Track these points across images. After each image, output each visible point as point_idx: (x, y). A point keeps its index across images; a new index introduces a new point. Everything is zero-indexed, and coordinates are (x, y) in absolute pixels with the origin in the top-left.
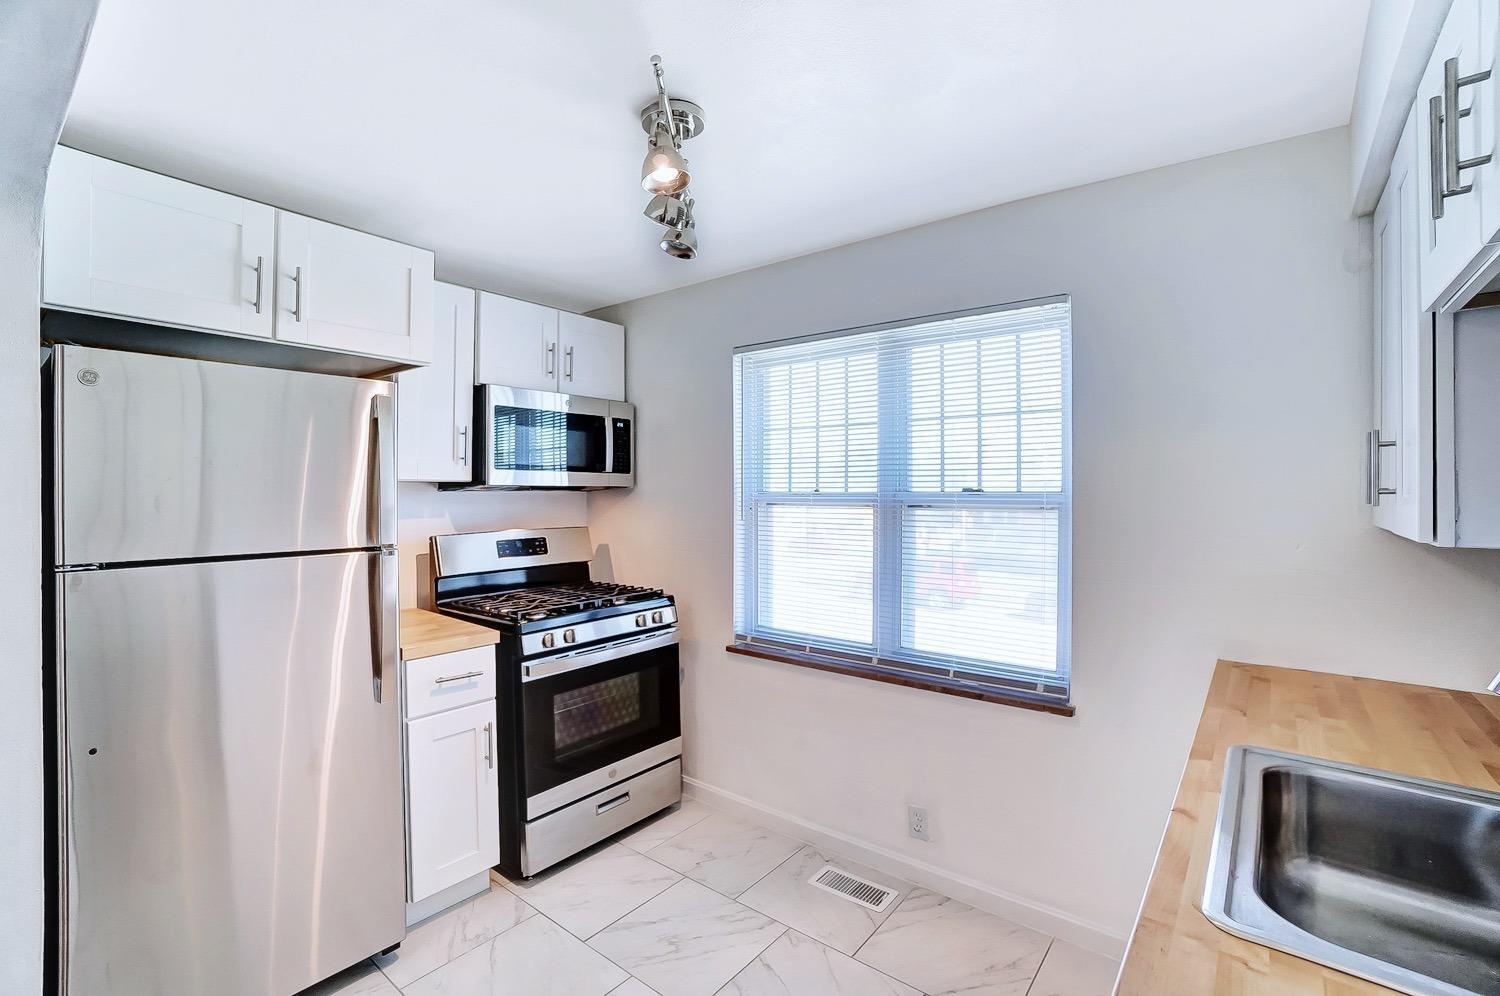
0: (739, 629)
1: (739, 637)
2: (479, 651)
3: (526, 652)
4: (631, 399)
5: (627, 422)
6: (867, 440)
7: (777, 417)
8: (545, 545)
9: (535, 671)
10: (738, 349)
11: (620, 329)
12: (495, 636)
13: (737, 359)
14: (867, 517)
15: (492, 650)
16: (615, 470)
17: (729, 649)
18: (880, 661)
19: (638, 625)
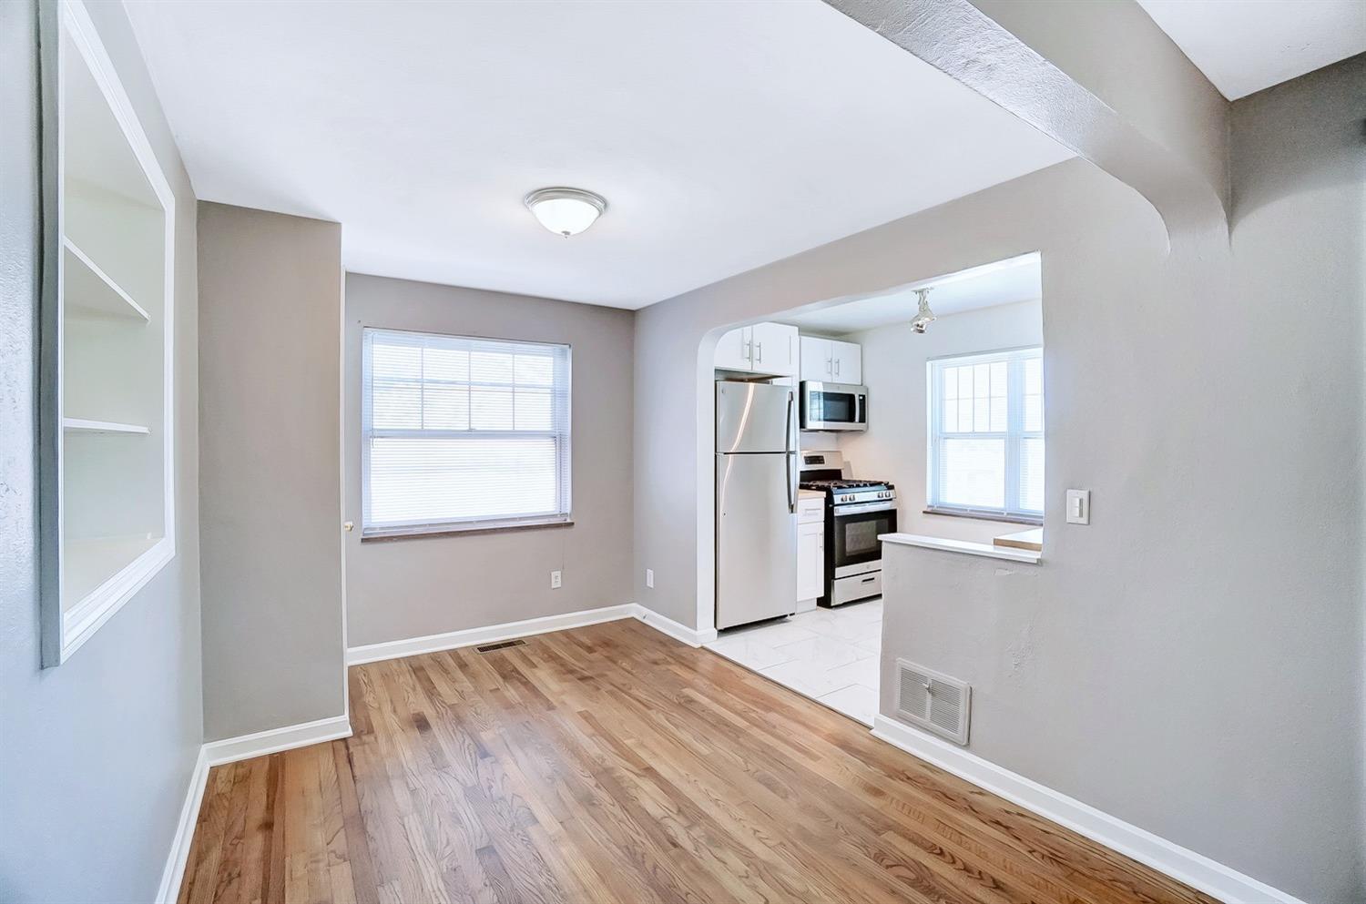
0: (929, 503)
1: (929, 506)
2: (816, 500)
3: (836, 503)
4: (864, 384)
5: (864, 396)
6: (1001, 406)
7: (950, 393)
8: (823, 460)
9: (840, 511)
10: (928, 359)
11: (859, 346)
12: (824, 494)
13: (929, 364)
14: (1000, 445)
15: (823, 500)
16: (860, 421)
17: (924, 512)
18: (1008, 514)
19: (879, 497)
